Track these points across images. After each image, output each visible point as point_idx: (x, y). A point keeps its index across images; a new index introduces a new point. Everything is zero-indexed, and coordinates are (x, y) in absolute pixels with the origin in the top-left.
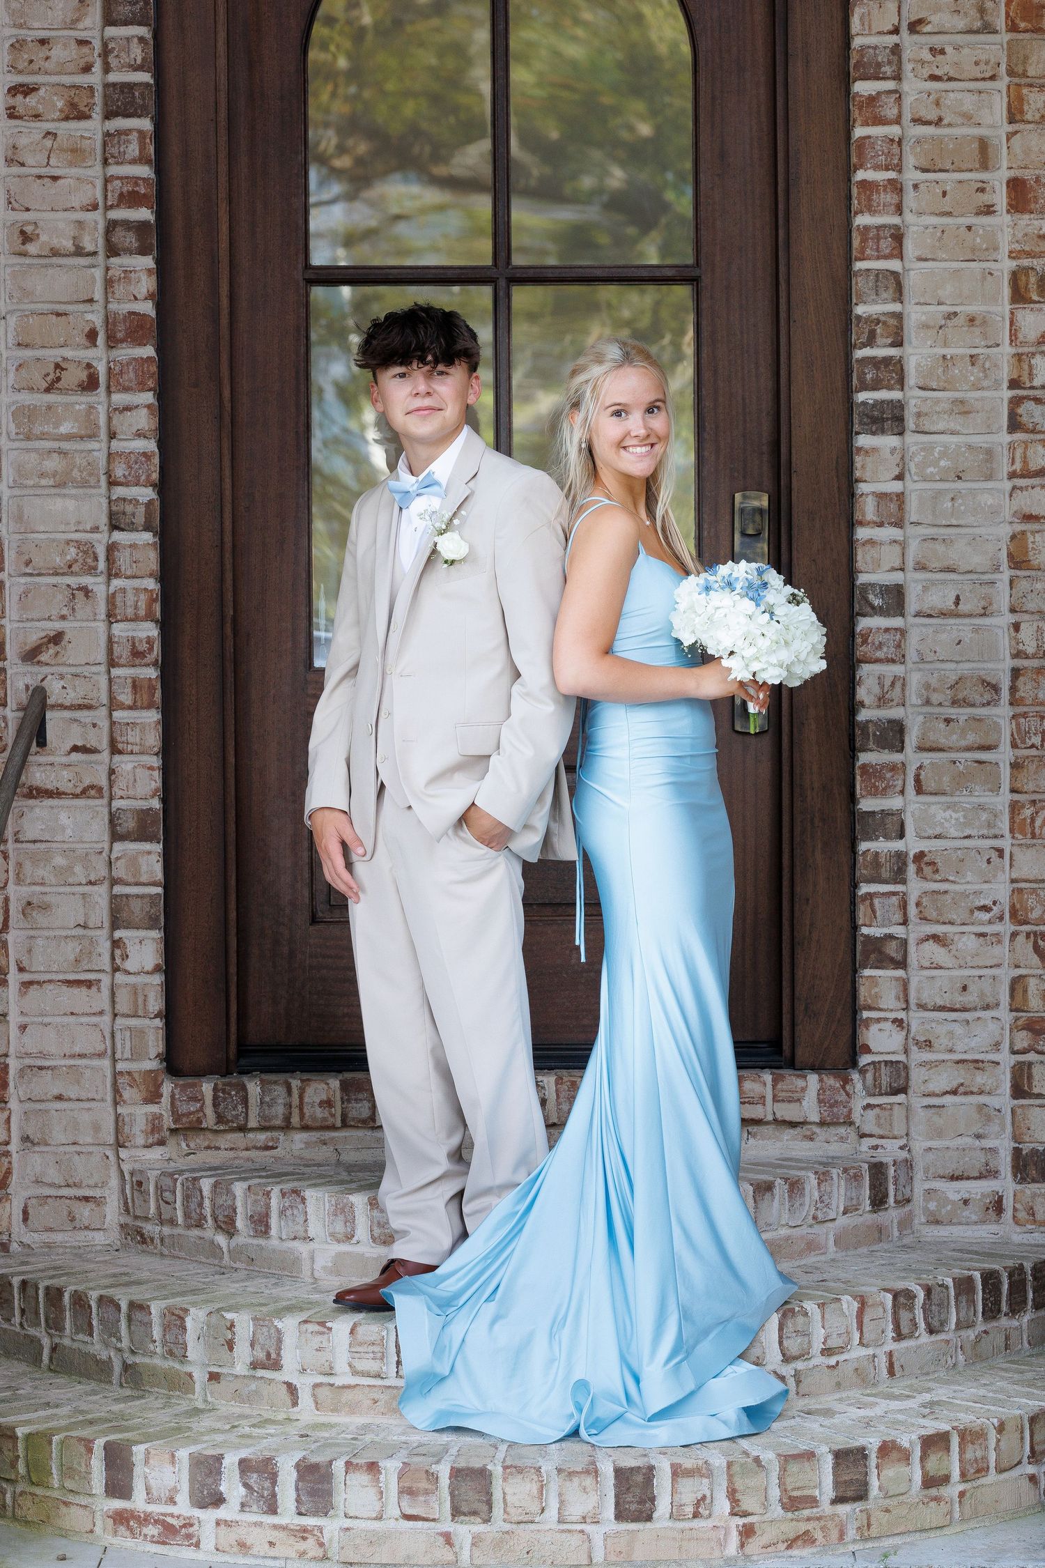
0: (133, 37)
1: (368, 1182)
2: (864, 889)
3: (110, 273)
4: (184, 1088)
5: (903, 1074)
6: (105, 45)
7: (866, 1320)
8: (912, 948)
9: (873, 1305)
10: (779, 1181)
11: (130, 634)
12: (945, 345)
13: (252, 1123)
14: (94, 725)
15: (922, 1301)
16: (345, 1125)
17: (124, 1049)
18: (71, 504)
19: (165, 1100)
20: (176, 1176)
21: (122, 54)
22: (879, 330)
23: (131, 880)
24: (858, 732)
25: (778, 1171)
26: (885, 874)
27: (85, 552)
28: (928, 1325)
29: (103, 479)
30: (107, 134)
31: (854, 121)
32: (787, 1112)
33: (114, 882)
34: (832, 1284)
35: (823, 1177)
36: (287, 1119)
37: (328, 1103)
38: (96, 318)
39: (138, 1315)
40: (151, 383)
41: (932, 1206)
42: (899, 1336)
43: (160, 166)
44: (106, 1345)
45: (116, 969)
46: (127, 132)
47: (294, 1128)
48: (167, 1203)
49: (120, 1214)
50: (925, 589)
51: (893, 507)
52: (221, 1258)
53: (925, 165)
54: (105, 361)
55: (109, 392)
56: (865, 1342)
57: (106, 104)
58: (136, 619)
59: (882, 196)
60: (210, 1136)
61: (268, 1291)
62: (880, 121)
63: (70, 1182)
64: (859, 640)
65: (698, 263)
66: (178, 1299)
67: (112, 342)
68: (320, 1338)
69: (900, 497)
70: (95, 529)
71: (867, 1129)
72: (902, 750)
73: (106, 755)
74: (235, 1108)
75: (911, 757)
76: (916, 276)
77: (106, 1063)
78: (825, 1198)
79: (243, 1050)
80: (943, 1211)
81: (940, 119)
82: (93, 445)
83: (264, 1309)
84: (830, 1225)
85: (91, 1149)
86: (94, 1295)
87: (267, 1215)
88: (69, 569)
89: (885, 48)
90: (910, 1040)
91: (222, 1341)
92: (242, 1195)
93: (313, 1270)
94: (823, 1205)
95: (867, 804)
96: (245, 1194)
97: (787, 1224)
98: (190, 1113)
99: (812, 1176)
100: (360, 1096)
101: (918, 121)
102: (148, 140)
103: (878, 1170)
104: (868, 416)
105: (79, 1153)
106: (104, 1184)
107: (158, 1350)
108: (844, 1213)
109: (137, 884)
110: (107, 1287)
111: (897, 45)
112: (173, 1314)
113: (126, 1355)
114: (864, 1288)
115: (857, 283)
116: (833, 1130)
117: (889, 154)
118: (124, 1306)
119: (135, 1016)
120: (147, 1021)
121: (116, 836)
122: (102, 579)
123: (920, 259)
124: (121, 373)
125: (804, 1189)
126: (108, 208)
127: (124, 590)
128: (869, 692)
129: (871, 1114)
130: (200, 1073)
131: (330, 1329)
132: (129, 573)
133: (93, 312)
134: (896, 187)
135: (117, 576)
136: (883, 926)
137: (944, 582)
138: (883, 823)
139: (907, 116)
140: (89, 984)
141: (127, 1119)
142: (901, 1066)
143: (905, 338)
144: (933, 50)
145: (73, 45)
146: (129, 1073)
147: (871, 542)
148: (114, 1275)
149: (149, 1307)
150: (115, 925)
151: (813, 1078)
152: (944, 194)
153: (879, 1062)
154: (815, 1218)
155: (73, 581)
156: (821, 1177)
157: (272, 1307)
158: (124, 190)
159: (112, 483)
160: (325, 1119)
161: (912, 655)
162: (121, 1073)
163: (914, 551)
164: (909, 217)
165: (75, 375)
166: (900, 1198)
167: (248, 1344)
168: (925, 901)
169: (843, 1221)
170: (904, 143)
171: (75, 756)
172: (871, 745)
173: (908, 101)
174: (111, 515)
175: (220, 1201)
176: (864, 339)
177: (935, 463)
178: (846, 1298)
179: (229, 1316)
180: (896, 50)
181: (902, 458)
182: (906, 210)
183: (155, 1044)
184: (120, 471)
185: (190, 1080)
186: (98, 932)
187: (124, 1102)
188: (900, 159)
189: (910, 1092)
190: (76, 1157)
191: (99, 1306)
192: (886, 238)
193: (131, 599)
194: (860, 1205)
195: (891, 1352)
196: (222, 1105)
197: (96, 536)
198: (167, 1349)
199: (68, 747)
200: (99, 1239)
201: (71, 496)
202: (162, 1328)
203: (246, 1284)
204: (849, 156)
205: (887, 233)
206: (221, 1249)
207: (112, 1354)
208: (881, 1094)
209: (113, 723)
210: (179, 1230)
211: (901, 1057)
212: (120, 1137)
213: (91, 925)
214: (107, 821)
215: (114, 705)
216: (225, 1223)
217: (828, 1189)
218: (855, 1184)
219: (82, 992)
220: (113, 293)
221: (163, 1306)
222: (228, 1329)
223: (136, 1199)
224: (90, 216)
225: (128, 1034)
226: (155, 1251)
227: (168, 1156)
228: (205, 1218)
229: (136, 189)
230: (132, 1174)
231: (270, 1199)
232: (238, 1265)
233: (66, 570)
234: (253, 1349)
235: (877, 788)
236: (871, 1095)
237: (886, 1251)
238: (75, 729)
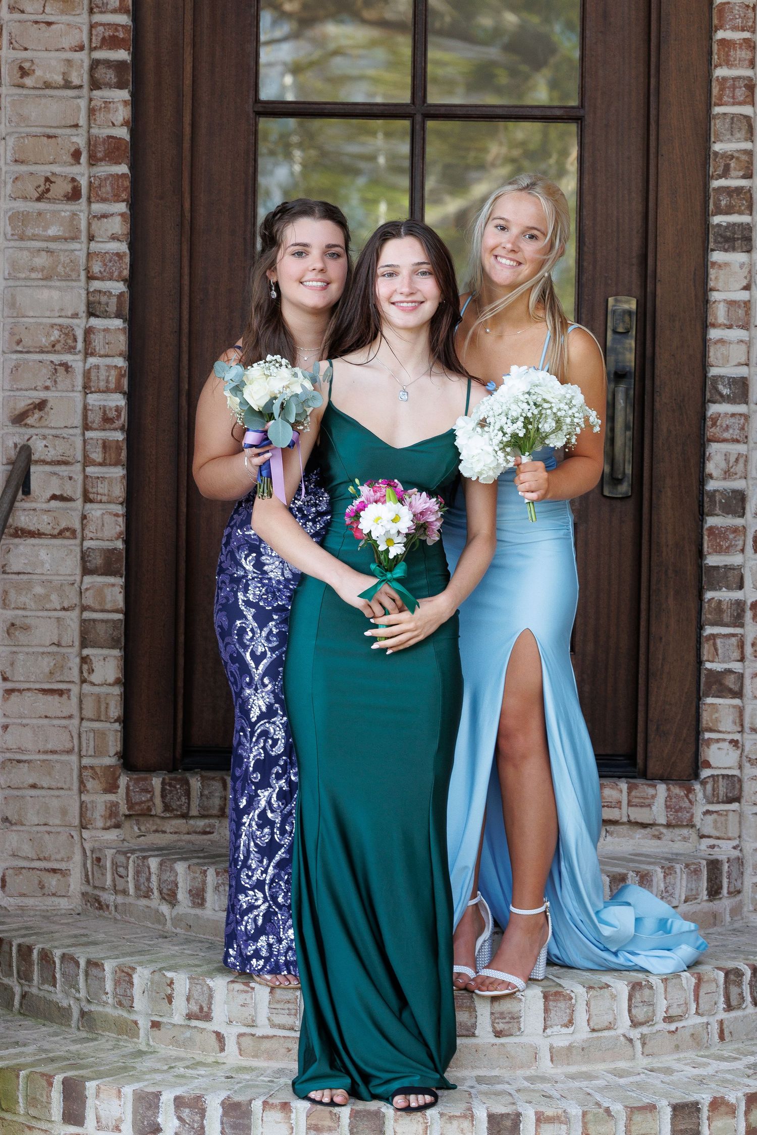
2: (709, 630)
3: (93, 103)
4: (137, 781)
5: (737, 786)
7: (702, 993)
8: (747, 681)
9: (708, 981)
10: (631, 874)
11: (102, 403)
13: (194, 812)
14: (70, 478)
15: (749, 979)
17: (89, 747)
18: (55, 294)
19: (122, 791)
20: (129, 855)
22: (733, 164)
23: (97, 607)
24: (706, 499)
25: (631, 865)
26: (726, 618)
27: (67, 335)
28: (753, 998)
29: (83, 274)
32: (639, 815)
33: (84, 608)
35: (668, 871)
38: (80, 141)
39: (94, 971)
40: (124, 196)
42: (729, 1007)
43: (137, 15)
44: (67, 994)
45: (83, 681)
48: (121, 877)
49: (82, 884)
51: (741, 312)
52: (165, 924)
54: (86, 176)
55: (89, 202)
56: (700, 1012)
58: (107, 391)
59: (738, 52)
60: (158, 821)
61: (203, 954)
63: (41, 856)
64: (709, 423)
65: (582, 105)
66: (128, 959)
67: (93, 160)
68: (244, 995)
69: (747, 304)
70: (75, 316)
71: (705, 831)
72: (743, 515)
73: (79, 503)
74: (179, 799)
75: (751, 521)
77: (74, 758)
78: (670, 888)
79: (187, 751)
82: (75, 246)
83: (199, 970)
85: (59, 829)
86: (57, 953)
87: (203, 890)
88: (53, 348)
90: (744, 758)
91: (163, 995)
92: (183, 873)
94: (667, 894)
95: (712, 560)
96: (186, 871)
98: (142, 802)
99: (659, 870)
103: (714, 866)
104: (721, 236)
105: (49, 833)
106: (69, 859)
107: (110, 1001)
108: (685, 902)
109: (103, 611)
110: (69, 946)
112: (123, 971)
113: (84, 1003)
114: (700, 967)
115: (715, 125)
116: (677, 831)
117: (745, 18)
118: (82, 963)
119: (98, 720)
120: (108, 725)
121: (86, 571)
122: (79, 357)
124: (100, 186)
125: (652, 880)
126: (92, 49)
127: (97, 367)
128: (717, 466)
129: (710, 819)
130: (151, 769)
131: (253, 989)
132: (102, 353)
133: (77, 135)
134: (750, 45)
135: (92, 354)
136: (724, 662)
138: (725, 576)
140: (60, 693)
141: (89, 806)
142: (736, 779)
143: (754, 172)
146: (92, 768)
147: (721, 341)
148: (76, 936)
149: (103, 964)
150: (84, 644)
151: (662, 788)
153: (718, 776)
155: (56, 358)
156: (667, 871)
157: (205, 968)
158: (107, 34)
159: (90, 278)
161: (753, 436)
162: (85, 767)
165: (61, 188)
166: (732, 889)
167: (184, 999)
169: (684, 908)
170: (756, 9)
171: (54, 504)
172: (718, 511)
174: (89, 304)
175: (164, 877)
176: (720, 171)
178: (685, 975)
179: (169, 974)
181: (750, 272)
183: (114, 744)
184: (96, 268)
185: (143, 775)
186: (69, 650)
187: (88, 791)
188: (754, 22)
189: (743, 801)
190: (47, 836)
191: (62, 962)
192: (740, 88)
193: (103, 374)
194: (698, 895)
195: (722, 1020)
196: (169, 796)
197: (76, 321)
198: (117, 1000)
199: (48, 495)
200: (64, 904)
201: (56, 288)
202: (113, 983)
203: (185, 947)
204: (711, 18)
205: (742, 83)
206: (164, 916)
207: (72, 1002)
208: (718, 803)
209: (86, 477)
210: (130, 900)
211: (736, 772)
212: (83, 820)
213: (63, 644)
214: (79, 557)
215: (87, 461)
216: (168, 895)
217: (672, 881)
218: (695, 877)
219: (55, 699)
220: (95, 120)
221: (115, 964)
222: (168, 985)
223: (95, 872)
224: (77, 56)
225: (92, 735)
226: (110, 916)
227: (122, 837)
228: (152, 891)
229: (116, 34)
230: (92, 851)
231: (206, 877)
232: (178, 930)
233: (50, 349)
234: (189, 1003)
235: (721, 546)
236: (710, 802)
237: (719, 934)
238: (55, 480)
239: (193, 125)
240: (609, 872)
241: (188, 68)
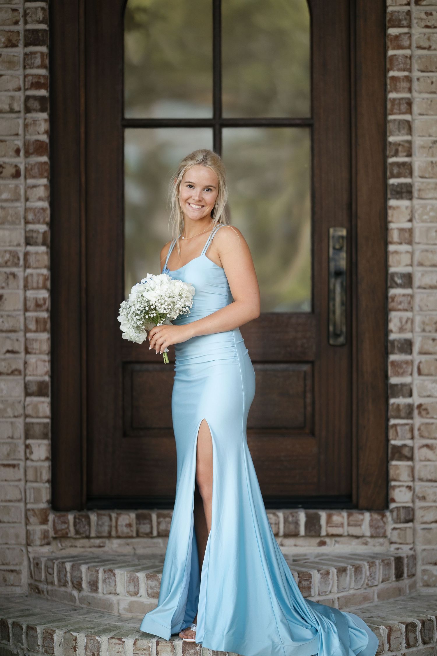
0: (38, 7)
1: (147, 566)
2: (392, 422)
3: (26, 121)
4: (59, 517)
5: (411, 513)
6: (25, 11)
7: (392, 638)
8: (416, 451)
9: (395, 631)
10: (349, 567)
11: (35, 296)
12: (433, 156)
13: (93, 534)
14: (17, 340)
15: (420, 628)
16: (138, 535)
17: (31, 497)
18: (7, 233)
19: (50, 523)
20: (54, 561)
21: (33, 16)
22: (400, 149)
23: (34, 415)
24: (389, 345)
25: (350, 561)
26: (403, 414)
27: (14, 256)
28: (423, 639)
29: (23, 221)
30: (26, 54)
31: (388, 47)
32: (354, 531)
33: (26, 416)
34: (375, 619)
35: (372, 564)
36: (110, 532)
37: (129, 525)
38: (20, 143)
39: (31, 632)
40: (46, 174)
41: (426, 578)
42: (408, 646)
43: (52, 69)
44: (16, 646)
45: (27, 459)
46: (35, 53)
47: (113, 537)
48: (50, 574)
49: (28, 578)
50: (423, 275)
51: (407, 235)
52: (75, 602)
53: (422, 68)
54: (23, 164)
55: (26, 178)
56: (391, 649)
57: (25, 40)
58: (38, 288)
59: (402, 83)
60: (72, 541)
61: (96, 620)
62: (400, 47)
63: (4, 562)
64: (390, 300)
65: (312, 118)
66: (51, 624)
67: (27, 154)
68: (118, 646)
69: (411, 231)
70: (19, 245)
71: (394, 539)
72: (411, 353)
73: (23, 354)
74: (84, 527)
75: (416, 357)
76: (418, 123)
77: (22, 505)
78: (373, 575)
79: (90, 498)
80: (431, 580)
81: (430, 47)
82: (18, 204)
83: (92, 631)
84: (375, 588)
85: (14, 546)
86: (10, 621)
87: (97, 582)
88: (6, 264)
89: (403, 12)
90: (415, 496)
91: (71, 646)
92: (85, 571)
93: (119, 609)
94: (371, 578)
95: (394, 380)
96: (87, 571)
97: (353, 588)
98: (62, 530)
99: (366, 564)
100: (146, 521)
101: (419, 47)
102: (45, 57)
103: (399, 560)
104: (394, 191)
105: (8, 549)
106: (21, 564)
107: (40, 650)
108: (382, 582)
109: (38, 417)
110: (17, 617)
111: (409, 11)
112: (48, 632)
113: (26, 651)
114: (391, 622)
115: (389, 126)
116: (377, 540)
117: (405, 63)
118: (24, 627)
119: (36, 481)
120: (42, 485)
121: (27, 394)
122: (21, 269)
123: (420, 114)
124: (31, 169)
125: (362, 570)
126: (26, 90)
127: (32, 275)
128: (395, 325)
129: (396, 532)
130: (68, 510)
131: (124, 642)
132: (34, 266)
133: (18, 140)
134: (409, 79)
135: (29, 267)
136: (401, 440)
137: (432, 272)
138: (401, 390)
139: (414, 45)
140: (14, 466)
141: (32, 532)
142: (410, 509)
143: (413, 153)
144: (427, 14)
145: (10, 12)
146: (33, 510)
147: (396, 252)
148: (22, 610)
149: (36, 628)
150: (27, 436)
151: (367, 516)
152: (432, 83)
153: (400, 507)
154: (367, 585)
155: (8, 270)
156: (371, 564)
157: (96, 629)
158: (34, 81)
159: (27, 222)
160: (128, 533)
161: (416, 308)
162: (29, 510)
163: (417, 256)
164: (415, 94)
165: (9, 171)
166: (410, 574)
167: (83, 648)
168: (422, 428)
169: (382, 586)
170: (412, 58)
171: (8, 355)
172: (396, 351)
173: (415, 38)
174: (26, 238)
175: (75, 574)
176: (393, 153)
177: (428, 214)
178: (382, 627)
179: (74, 634)
180: (409, 13)
181: (412, 211)
182: (413, 91)
183: (46, 495)
184: (30, 217)
185: (63, 513)
186: (18, 441)
187: (31, 524)
188: (411, 66)
189: (415, 521)
190: (7, 551)
191: (13, 627)
192: (403, 104)
193: (35, 279)
194: (389, 577)
195: (404, 654)
196: (78, 526)
197: (19, 249)
198: (45, 649)
199: (5, 350)
200: (18, 590)
201: (7, 229)
202: (42, 639)
203: (86, 616)
204: (385, 65)
205: (404, 102)
206: (75, 597)
207: (19, 651)
208: (400, 523)
209: (26, 339)
210: (56, 588)
211: (410, 505)
212: (28, 541)
213: (15, 437)
214: (23, 386)
215: (27, 330)
216: (77, 585)
217: (374, 570)
218: (387, 567)
219: (10, 470)
220: (28, 131)
221: (43, 628)
222: (74, 641)
223: (35, 571)
224: (17, 94)
225: (32, 491)
226: (44, 597)
227: (51, 550)
228: (67, 582)
229: (40, 80)
230: (34, 559)
231: (98, 574)
232: (83, 606)
233: (4, 264)
234: (86, 651)
235: (398, 373)
236: (396, 522)
237: (403, 601)
238: (8, 342)
239: (86, 133)
240: (337, 566)
241: (83, 100)
